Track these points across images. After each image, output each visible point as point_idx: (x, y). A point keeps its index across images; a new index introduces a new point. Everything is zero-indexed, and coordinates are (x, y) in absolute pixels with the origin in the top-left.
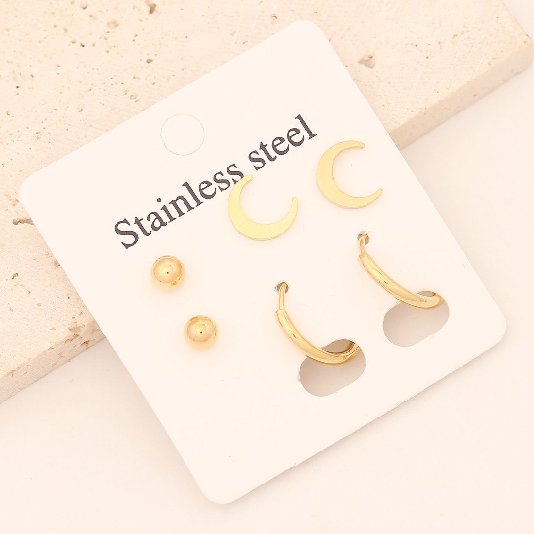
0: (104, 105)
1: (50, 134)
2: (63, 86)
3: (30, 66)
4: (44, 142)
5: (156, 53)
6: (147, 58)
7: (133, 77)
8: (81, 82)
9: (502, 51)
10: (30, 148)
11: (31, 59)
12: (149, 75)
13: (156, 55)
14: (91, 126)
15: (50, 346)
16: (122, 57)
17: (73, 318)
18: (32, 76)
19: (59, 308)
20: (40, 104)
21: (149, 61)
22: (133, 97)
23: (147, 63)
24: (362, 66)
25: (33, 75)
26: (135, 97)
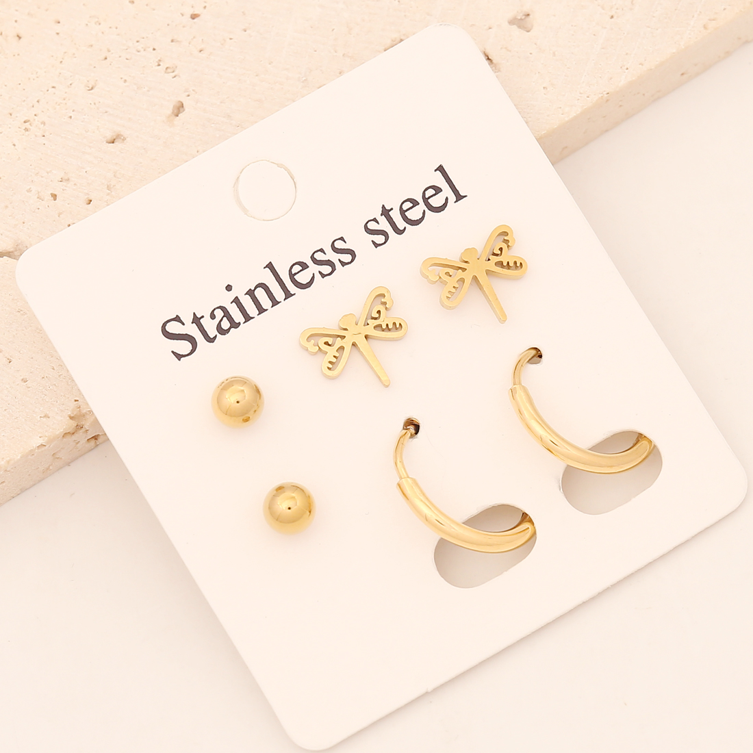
0: (125, 81)
1: (44, 123)
2: (65, 53)
3: (16, 21)
4: (36, 136)
5: (205, 4)
6: (191, 11)
7: (170, 40)
8: (92, 46)
9: (725, 9)
10: (14, 145)
11: (17, 11)
12: (194, 37)
13: (205, 7)
14: (106, 112)
15: (41, 441)
16: (154, 10)
17: (76, 401)
18: (18, 36)
19: (55, 385)
20: (29, 79)
21: (194, 17)
22: (169, 70)
23: (190, 19)
24: (515, 27)
25: (20, 36)
26: (172, 70)
